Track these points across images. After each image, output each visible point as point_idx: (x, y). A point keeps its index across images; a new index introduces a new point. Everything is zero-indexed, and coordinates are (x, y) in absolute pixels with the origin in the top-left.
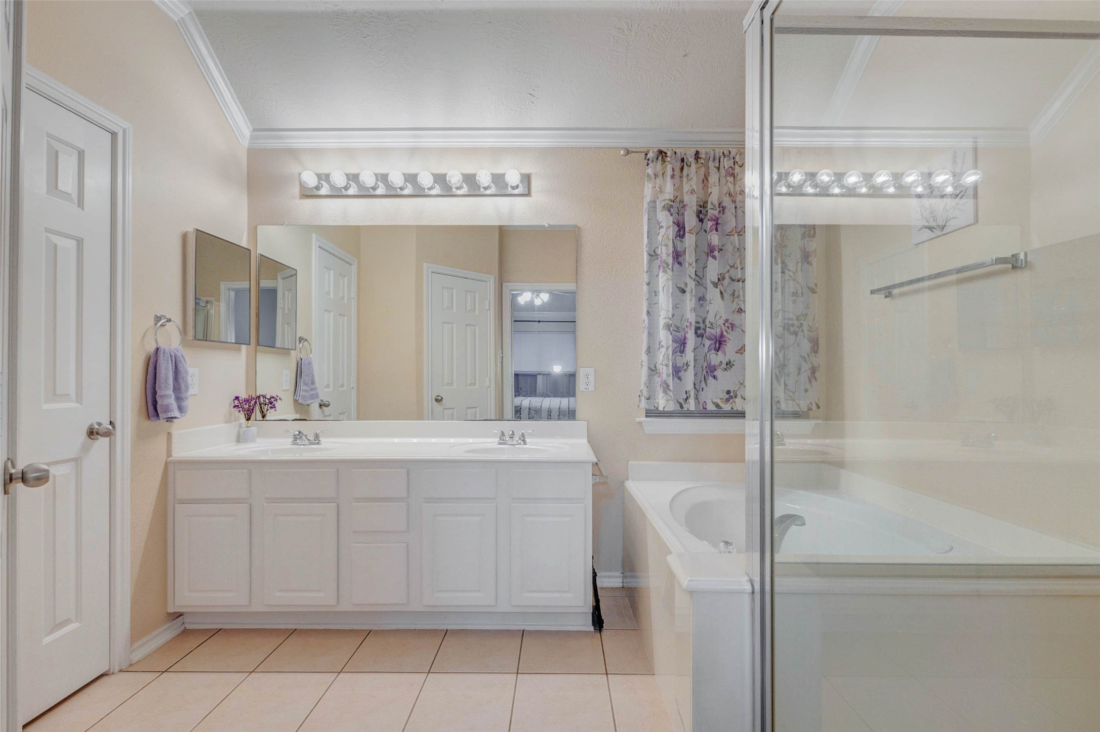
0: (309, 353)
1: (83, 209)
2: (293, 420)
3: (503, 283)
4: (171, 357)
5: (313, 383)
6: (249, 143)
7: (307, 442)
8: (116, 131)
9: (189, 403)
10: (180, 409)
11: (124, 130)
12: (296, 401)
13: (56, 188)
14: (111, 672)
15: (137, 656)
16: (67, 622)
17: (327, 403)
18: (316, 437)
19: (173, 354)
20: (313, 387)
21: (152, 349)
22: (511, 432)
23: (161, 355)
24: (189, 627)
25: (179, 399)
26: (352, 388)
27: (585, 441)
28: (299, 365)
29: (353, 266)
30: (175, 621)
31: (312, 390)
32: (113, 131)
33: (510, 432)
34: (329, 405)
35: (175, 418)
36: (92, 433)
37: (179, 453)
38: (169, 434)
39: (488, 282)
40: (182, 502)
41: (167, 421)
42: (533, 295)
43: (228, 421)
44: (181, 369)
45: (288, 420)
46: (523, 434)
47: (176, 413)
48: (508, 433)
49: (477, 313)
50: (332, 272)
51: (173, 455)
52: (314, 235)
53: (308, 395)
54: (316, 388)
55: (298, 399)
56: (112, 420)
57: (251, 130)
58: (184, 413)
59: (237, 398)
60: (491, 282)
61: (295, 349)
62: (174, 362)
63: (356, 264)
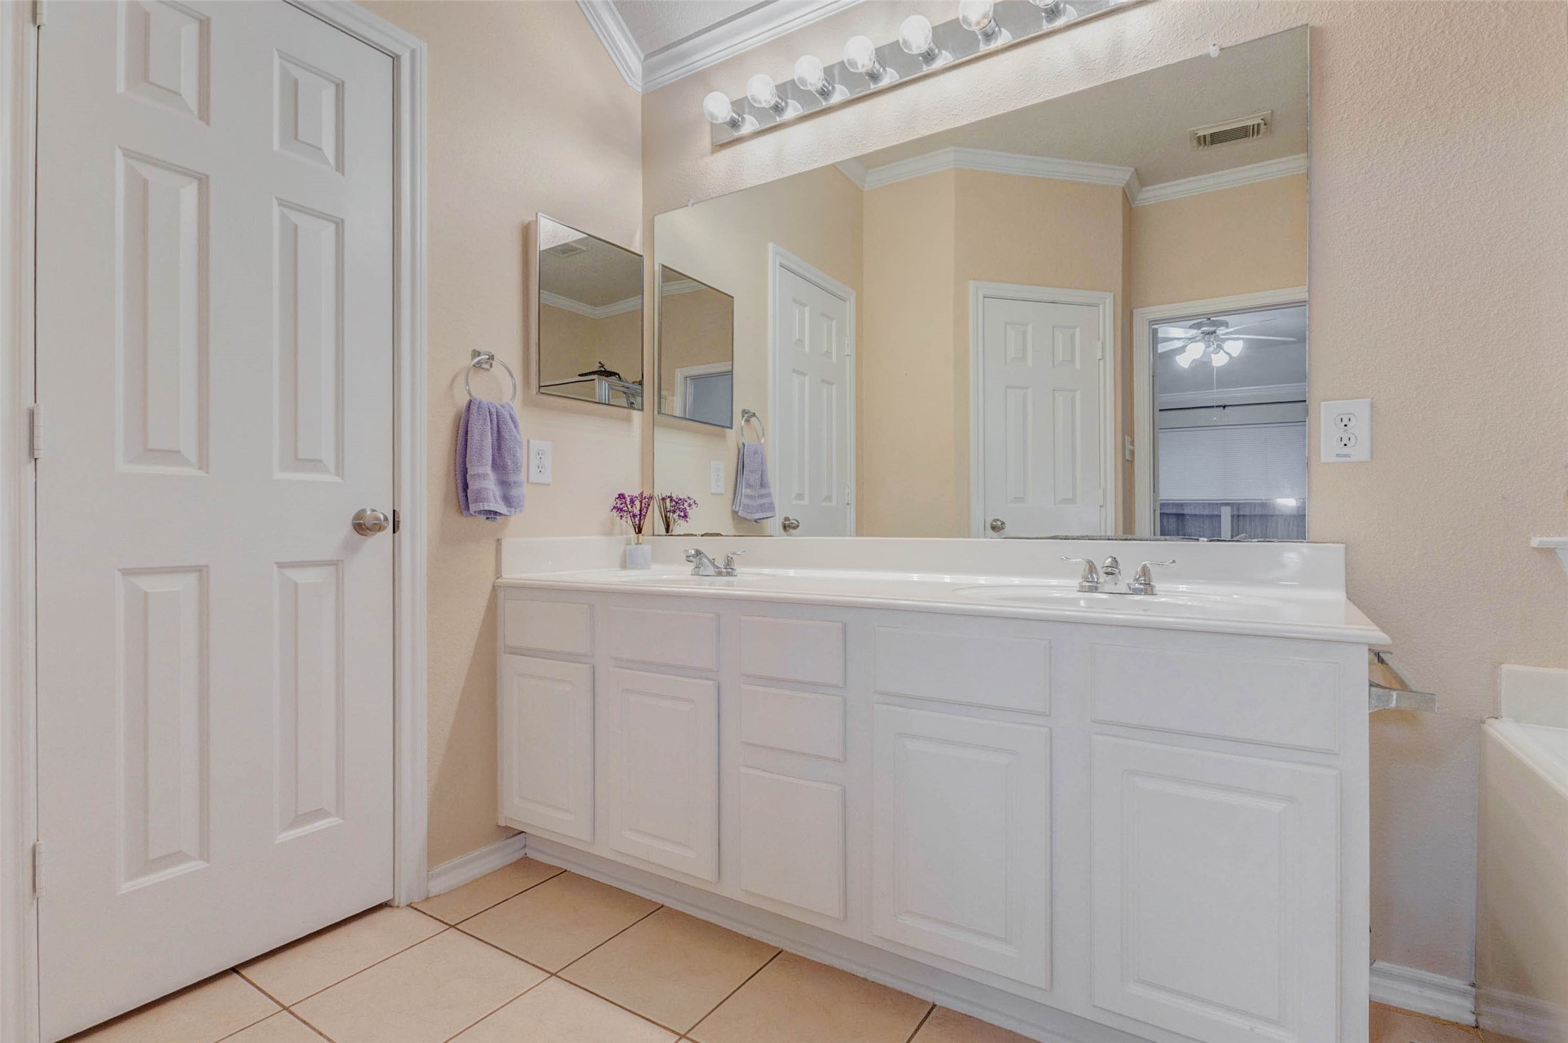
0: (760, 435)
1: (343, 174)
2: (702, 536)
3: (1135, 311)
4: (491, 414)
5: (763, 484)
6: (643, 85)
7: (711, 570)
8: (399, 53)
9: (525, 492)
10: (507, 500)
11: (413, 52)
12: (735, 513)
13: (296, 137)
14: (396, 905)
15: (436, 887)
16: (319, 814)
17: (794, 522)
18: (728, 565)
19: (493, 410)
20: (763, 491)
21: (463, 403)
22: (1110, 560)
23: (474, 410)
24: (532, 855)
25: (504, 483)
26: (848, 504)
27: (1340, 595)
28: (741, 453)
29: (848, 302)
30: (509, 841)
31: (761, 496)
32: (393, 53)
33: (1107, 559)
34: (798, 526)
35: (501, 514)
36: (362, 527)
37: (512, 574)
38: (499, 541)
39: (1101, 306)
40: (517, 651)
41: (487, 518)
42: (1208, 346)
43: (609, 533)
44: (506, 435)
45: (696, 535)
46: (1144, 567)
47: (500, 507)
48: (1103, 562)
49: (1078, 366)
50: (807, 309)
51: (504, 576)
52: (771, 246)
53: (755, 505)
54: (770, 494)
55: (737, 509)
56: (396, 509)
57: (642, 58)
58: (516, 508)
59: (621, 496)
60: (1107, 307)
61: (731, 427)
62: (495, 422)
63: (853, 299)
